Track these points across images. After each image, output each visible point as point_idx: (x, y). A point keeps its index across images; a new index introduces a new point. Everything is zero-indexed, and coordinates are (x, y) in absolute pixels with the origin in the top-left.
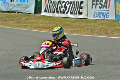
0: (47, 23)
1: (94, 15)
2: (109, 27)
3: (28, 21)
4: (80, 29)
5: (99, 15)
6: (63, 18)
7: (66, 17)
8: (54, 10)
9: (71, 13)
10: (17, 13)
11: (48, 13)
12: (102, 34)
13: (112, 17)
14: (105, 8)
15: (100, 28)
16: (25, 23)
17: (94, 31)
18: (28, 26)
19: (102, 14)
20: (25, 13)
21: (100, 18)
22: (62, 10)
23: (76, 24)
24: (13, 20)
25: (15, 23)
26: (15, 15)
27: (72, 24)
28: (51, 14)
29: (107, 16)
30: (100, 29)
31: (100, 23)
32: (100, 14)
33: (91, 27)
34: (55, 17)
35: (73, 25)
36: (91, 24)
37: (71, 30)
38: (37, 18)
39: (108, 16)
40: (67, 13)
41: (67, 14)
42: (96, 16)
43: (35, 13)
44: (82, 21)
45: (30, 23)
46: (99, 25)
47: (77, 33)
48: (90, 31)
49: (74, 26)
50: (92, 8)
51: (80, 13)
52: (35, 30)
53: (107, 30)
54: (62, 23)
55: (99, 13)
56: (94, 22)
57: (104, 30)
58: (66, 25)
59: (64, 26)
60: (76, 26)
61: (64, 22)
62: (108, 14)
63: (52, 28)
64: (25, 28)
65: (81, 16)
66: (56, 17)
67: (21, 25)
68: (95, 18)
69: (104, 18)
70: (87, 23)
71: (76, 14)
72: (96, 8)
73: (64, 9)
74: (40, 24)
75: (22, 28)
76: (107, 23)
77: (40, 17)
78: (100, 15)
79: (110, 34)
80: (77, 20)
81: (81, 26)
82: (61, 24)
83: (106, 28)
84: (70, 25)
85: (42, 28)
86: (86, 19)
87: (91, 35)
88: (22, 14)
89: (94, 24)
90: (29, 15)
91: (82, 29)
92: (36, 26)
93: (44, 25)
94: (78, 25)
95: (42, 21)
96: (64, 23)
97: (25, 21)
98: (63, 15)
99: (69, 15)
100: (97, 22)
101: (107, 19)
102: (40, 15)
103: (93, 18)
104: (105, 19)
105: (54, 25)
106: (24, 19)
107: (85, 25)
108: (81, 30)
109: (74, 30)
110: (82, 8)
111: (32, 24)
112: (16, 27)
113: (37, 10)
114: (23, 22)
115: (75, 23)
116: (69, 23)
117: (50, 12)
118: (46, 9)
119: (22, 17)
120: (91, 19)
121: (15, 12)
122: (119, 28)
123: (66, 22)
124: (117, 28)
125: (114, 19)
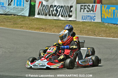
0: (41, 25)
1: (82, 18)
3: (24, 22)
5: (87, 18)
6: (55, 21)
7: (58, 19)
8: (46, 13)
9: (62, 16)
10: (13, 15)
11: (41, 16)
12: (90, 34)
13: (98, 20)
14: (92, 12)
16: (21, 24)
17: (82, 31)
18: (24, 27)
19: (89, 17)
20: (20, 15)
21: (88, 21)
22: (54, 13)
24: (10, 22)
25: (12, 24)
26: (11, 17)
27: (63, 26)
28: (43, 17)
29: (94, 19)
30: (88, 30)
33: (80, 28)
34: (47, 19)
36: (80, 26)
38: (32, 20)
39: (95, 18)
40: (58, 16)
41: (58, 17)
42: (84, 19)
43: (29, 16)
45: (25, 24)
46: (87, 26)
48: (80, 31)
50: (80, 11)
51: (70, 16)
52: (30, 31)
53: (94, 31)
55: (87, 16)
56: (83, 24)
57: (91, 31)
58: (58, 26)
59: (56, 27)
61: (56, 23)
62: (94, 17)
63: (45, 29)
64: (20, 29)
65: (70, 19)
66: (49, 19)
67: (17, 26)
68: (83, 20)
70: (77, 25)
71: (66, 17)
72: (84, 11)
73: (56, 12)
74: (34, 25)
75: (19, 29)
77: (33, 19)
78: (88, 18)
79: (97, 34)
80: (67, 22)
82: (53, 25)
83: (93, 29)
84: (61, 26)
85: (36, 29)
86: (75, 22)
87: (80, 35)
88: (18, 16)
89: (82, 26)
90: (24, 18)
92: (31, 27)
93: (38, 26)
95: (35, 22)
96: (55, 24)
97: (21, 22)
98: (55, 18)
99: (60, 18)
100: (85, 24)
101: (93, 21)
102: (34, 17)
103: (81, 21)
105: (46, 26)
106: (20, 20)
110: (71, 11)
111: (27, 26)
112: (13, 28)
113: (31, 13)
114: (19, 24)
116: (60, 24)
117: (43, 15)
118: (40, 12)
119: (18, 19)
120: (80, 21)
121: (12, 15)
122: (104, 29)
123: (57, 24)
124: (103, 30)
125: (100, 21)
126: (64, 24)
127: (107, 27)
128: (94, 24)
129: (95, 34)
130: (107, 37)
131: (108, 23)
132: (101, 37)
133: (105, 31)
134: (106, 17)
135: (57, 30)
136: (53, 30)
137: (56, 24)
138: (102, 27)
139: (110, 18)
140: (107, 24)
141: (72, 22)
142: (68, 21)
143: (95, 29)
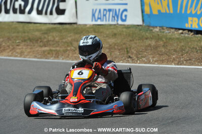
1: (93, 15)
2: (131, 41)
4: (64, 48)
5: (105, 15)
6: (21, 25)
7: (28, 20)
9: (39, 12)
12: (116, 58)
15: (111, 43)
19: (111, 13)
21: (107, 23)
22: (17, 6)
23: (53, 37)
27: (43, 37)
29: (124, 18)
31: (107, 33)
32: (108, 13)
35: (45, 40)
37: (44, 52)
39: (126, 16)
40: (30, 12)
41: (29, 15)
42: (98, 18)
44: (67, 29)
46: (107, 36)
47: (58, 57)
49: (48, 41)
53: (127, 49)
54: (20, 34)
55: (104, 10)
56: (95, 32)
57: (119, 48)
58: (30, 40)
59: (25, 41)
60: (53, 41)
61: (24, 32)
62: (125, 13)
68: (96, 21)
69: (117, 21)
70: (79, 33)
71: (51, 13)
73: (23, 3)
76: (125, 33)
78: (107, 16)
79: (135, 58)
80: (55, 28)
81: (64, 40)
82: (17, 37)
83: (124, 44)
84: (40, 39)
86: (75, 26)
91: (69, 48)
94: (57, 39)
96: (24, 35)
98: (21, 18)
99: (35, 17)
100: (101, 30)
101: (122, 23)
103: (90, 22)
104: (118, 24)
107: (73, 38)
108: (67, 50)
109: (51, 50)
115: (51, 34)
116: (37, 34)
120: (86, 25)
122: (153, 43)
123: (28, 32)
124: (150, 45)
125: (140, 23)
126: (46, 33)
127: (158, 38)
128: (124, 30)
129: (130, 57)
130: (162, 62)
131: (162, 27)
132: (145, 63)
133: (156, 47)
134: (155, 12)
135: (28, 50)
136: (18, 51)
137: (26, 34)
138: (147, 39)
139: (166, 13)
140: (157, 30)
141: (67, 26)
142: (55, 24)
143: (128, 43)
